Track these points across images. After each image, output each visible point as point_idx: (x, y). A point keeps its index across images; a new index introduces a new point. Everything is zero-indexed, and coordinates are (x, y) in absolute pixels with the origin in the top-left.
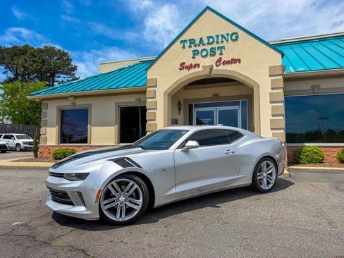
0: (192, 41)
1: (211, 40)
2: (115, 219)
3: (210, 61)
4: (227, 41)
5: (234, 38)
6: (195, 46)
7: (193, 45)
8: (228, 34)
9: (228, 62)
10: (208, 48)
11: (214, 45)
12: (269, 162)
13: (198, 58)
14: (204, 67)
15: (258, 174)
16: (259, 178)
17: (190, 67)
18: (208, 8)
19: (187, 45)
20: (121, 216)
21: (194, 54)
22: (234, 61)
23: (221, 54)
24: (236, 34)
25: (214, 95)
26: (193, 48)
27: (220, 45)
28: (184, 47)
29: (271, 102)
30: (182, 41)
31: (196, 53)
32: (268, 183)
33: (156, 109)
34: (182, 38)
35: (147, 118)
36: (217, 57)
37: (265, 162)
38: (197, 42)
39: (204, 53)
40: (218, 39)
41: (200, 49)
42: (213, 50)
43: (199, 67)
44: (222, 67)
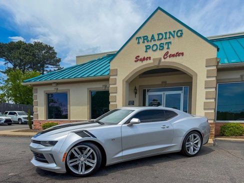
0: (145, 38)
1: (161, 37)
2: (78, 173)
3: (159, 54)
4: (174, 37)
5: (179, 35)
6: (148, 42)
7: (146, 41)
8: (174, 32)
9: (173, 56)
10: (158, 43)
11: (164, 41)
12: (196, 135)
13: (150, 51)
14: (154, 59)
15: (187, 143)
16: (187, 146)
17: (143, 60)
18: (159, 8)
19: (141, 41)
20: (82, 171)
21: (147, 49)
22: (178, 54)
23: (168, 48)
24: (181, 31)
25: (162, 82)
26: (146, 44)
27: (168, 41)
28: (139, 43)
29: (205, 88)
30: (137, 38)
31: (148, 48)
32: (194, 150)
33: (116, 93)
34: (137, 36)
35: (110, 100)
36: (165, 51)
37: (193, 135)
38: (149, 39)
39: (155, 48)
40: (166, 36)
41: (151, 44)
42: (162, 45)
43: (150, 59)
44: (168, 60)
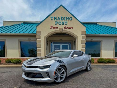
0: (55, 18)
1: (62, 19)
2: (57, 82)
3: (62, 27)
4: (68, 20)
5: (71, 19)
6: (56, 20)
7: (55, 19)
8: (68, 17)
9: (68, 28)
10: (62, 21)
11: (64, 21)
13: (58, 24)
14: (60, 29)
17: (55, 28)
19: (53, 19)
21: (56, 23)
22: (70, 28)
23: (66, 24)
24: (72, 18)
25: (60, 40)
26: (56, 21)
27: (66, 21)
28: (52, 20)
29: (82, 43)
30: (51, 17)
31: (57, 23)
33: (41, 43)
34: (51, 16)
35: (37, 47)
36: (65, 25)
38: (57, 18)
39: (60, 23)
40: (65, 19)
41: (58, 21)
42: (63, 23)
43: (58, 28)
44: (66, 30)
